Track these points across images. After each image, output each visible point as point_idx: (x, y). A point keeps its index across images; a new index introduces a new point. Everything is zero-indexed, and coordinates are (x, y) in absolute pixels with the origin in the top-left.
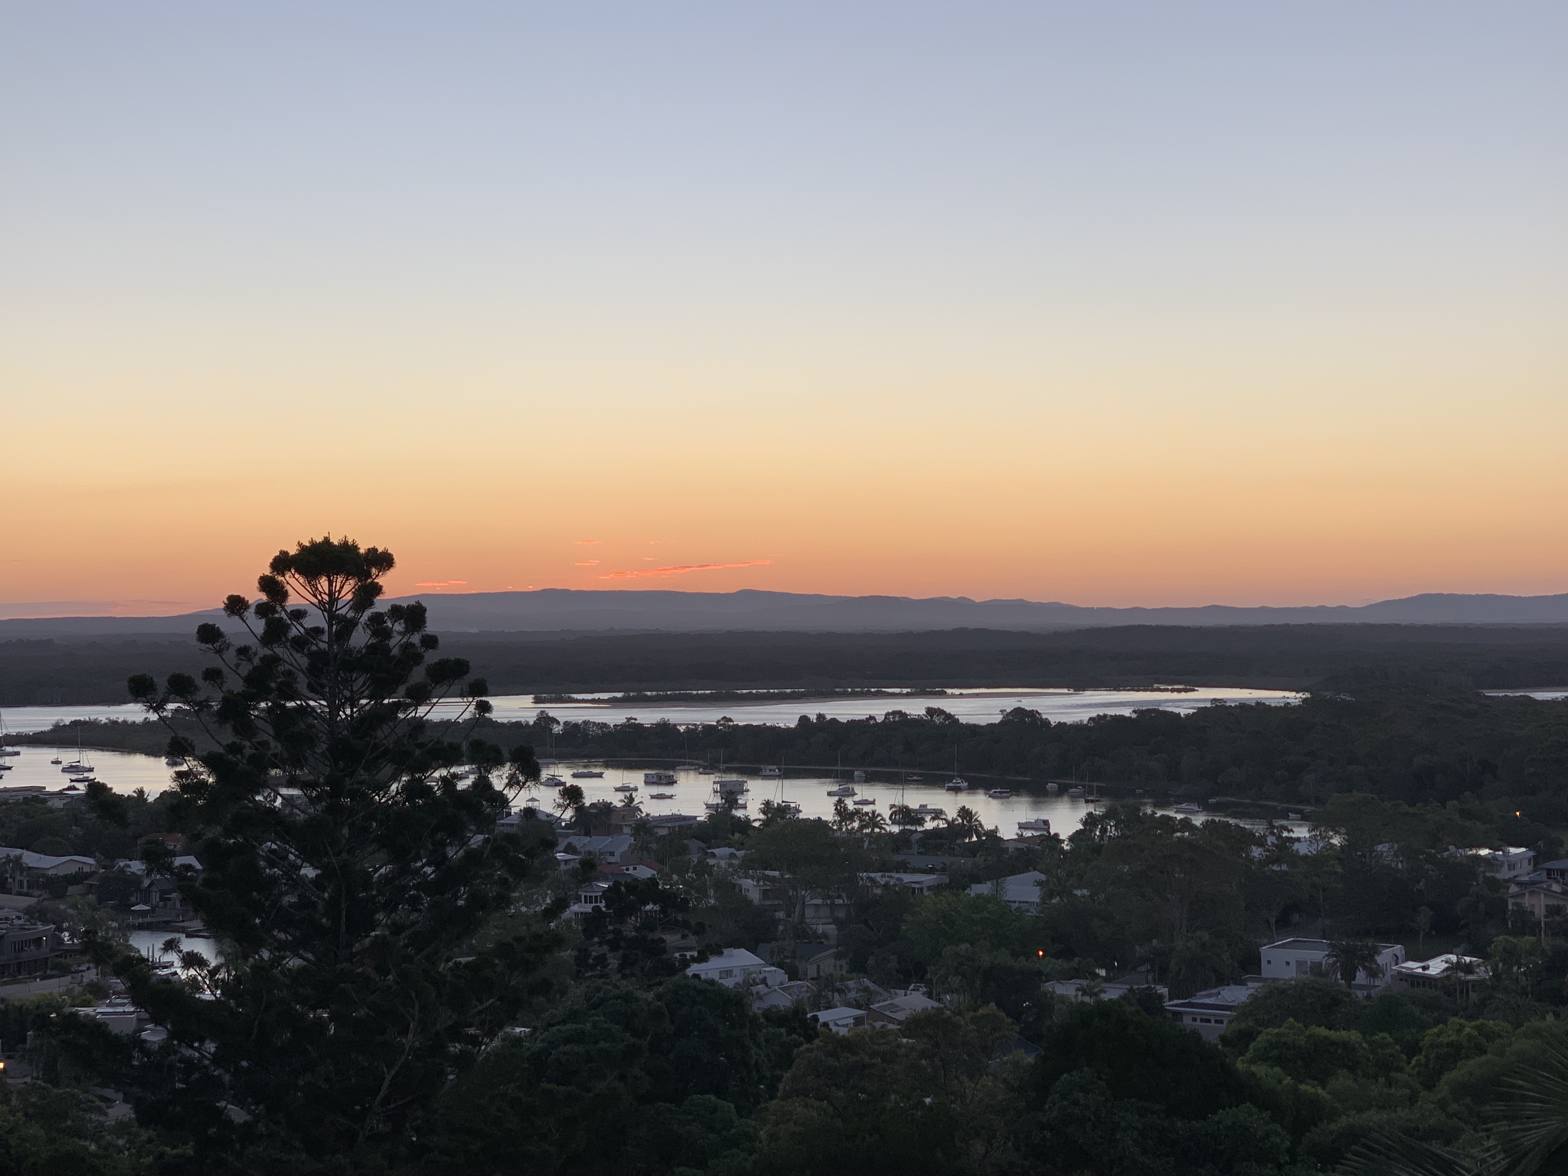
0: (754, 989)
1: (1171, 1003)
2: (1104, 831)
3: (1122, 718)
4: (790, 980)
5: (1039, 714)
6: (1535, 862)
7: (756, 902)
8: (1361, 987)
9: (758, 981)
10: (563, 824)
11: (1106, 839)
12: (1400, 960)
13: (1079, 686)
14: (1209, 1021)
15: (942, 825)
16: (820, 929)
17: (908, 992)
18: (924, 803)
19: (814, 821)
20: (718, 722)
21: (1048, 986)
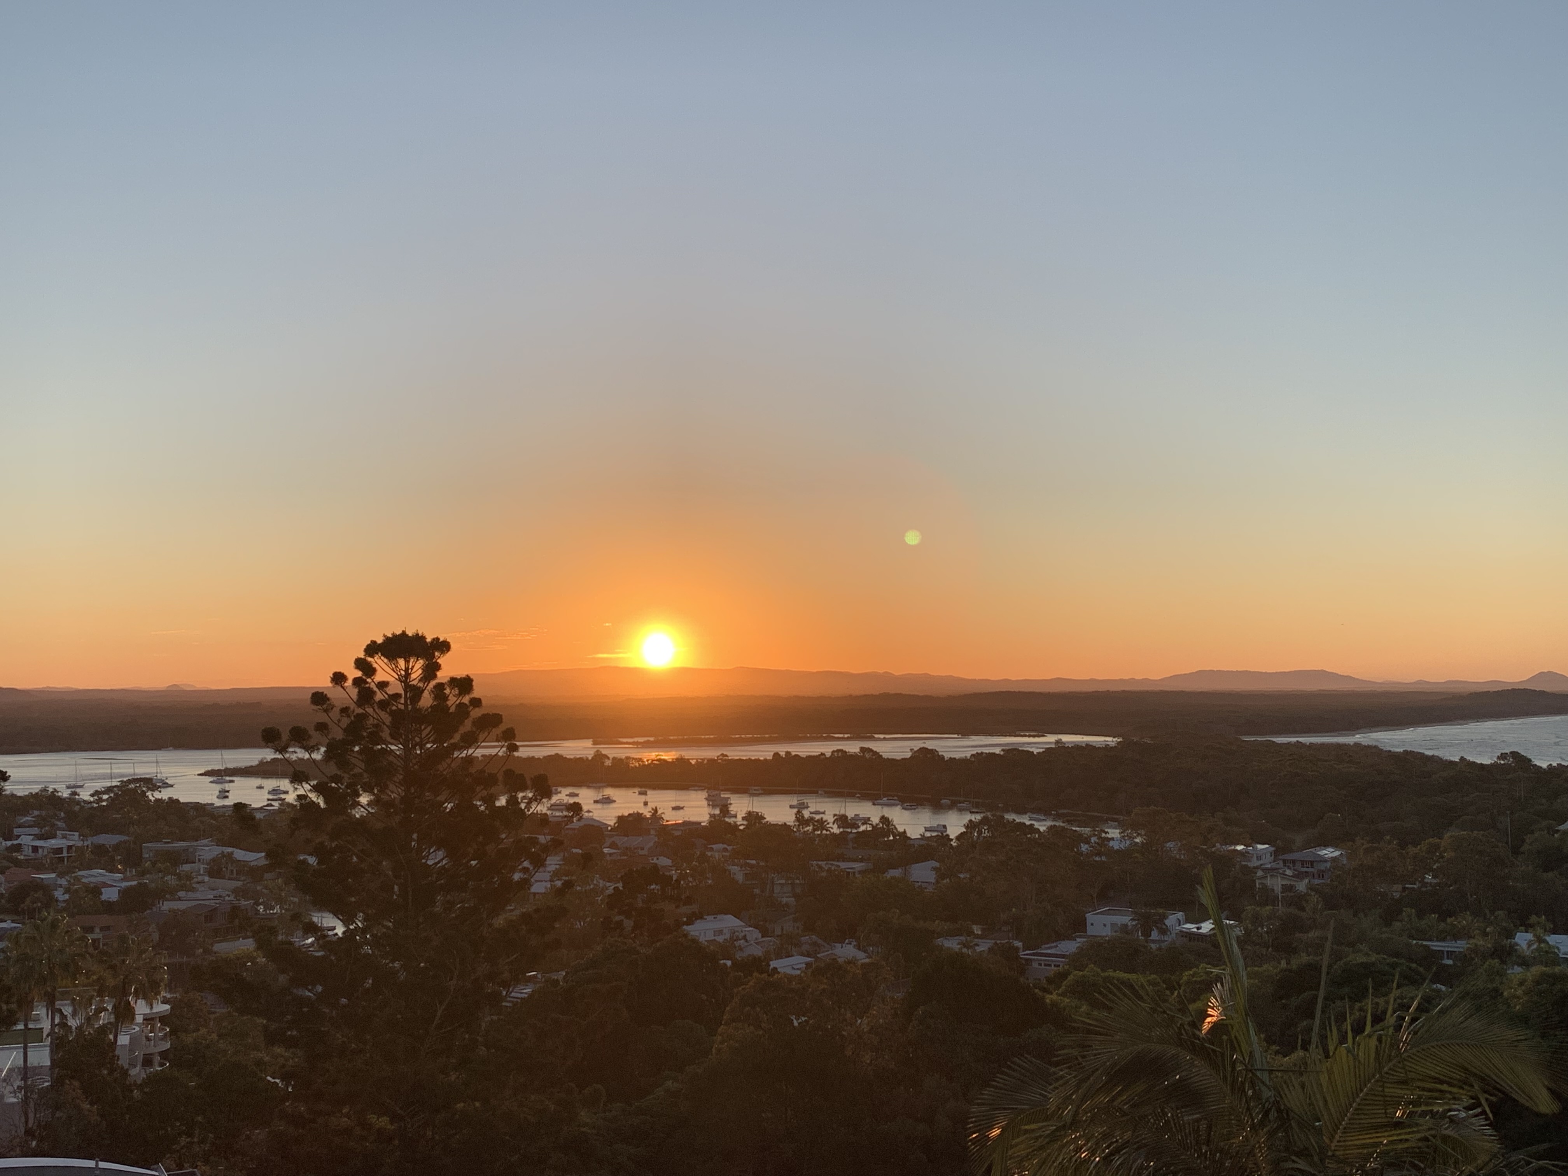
0: (737, 944)
1: (1025, 953)
2: (980, 833)
3: (993, 755)
4: (763, 937)
5: (937, 752)
6: (1276, 854)
7: (740, 882)
8: (1154, 941)
9: (740, 937)
10: (609, 828)
11: (981, 838)
12: (1182, 923)
13: (965, 731)
14: (1050, 965)
15: (869, 828)
16: (784, 900)
17: (844, 945)
18: (857, 813)
19: (782, 825)
20: (718, 757)
21: (939, 941)
